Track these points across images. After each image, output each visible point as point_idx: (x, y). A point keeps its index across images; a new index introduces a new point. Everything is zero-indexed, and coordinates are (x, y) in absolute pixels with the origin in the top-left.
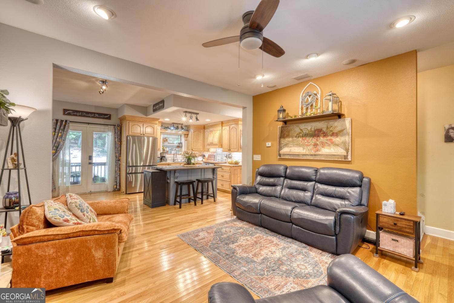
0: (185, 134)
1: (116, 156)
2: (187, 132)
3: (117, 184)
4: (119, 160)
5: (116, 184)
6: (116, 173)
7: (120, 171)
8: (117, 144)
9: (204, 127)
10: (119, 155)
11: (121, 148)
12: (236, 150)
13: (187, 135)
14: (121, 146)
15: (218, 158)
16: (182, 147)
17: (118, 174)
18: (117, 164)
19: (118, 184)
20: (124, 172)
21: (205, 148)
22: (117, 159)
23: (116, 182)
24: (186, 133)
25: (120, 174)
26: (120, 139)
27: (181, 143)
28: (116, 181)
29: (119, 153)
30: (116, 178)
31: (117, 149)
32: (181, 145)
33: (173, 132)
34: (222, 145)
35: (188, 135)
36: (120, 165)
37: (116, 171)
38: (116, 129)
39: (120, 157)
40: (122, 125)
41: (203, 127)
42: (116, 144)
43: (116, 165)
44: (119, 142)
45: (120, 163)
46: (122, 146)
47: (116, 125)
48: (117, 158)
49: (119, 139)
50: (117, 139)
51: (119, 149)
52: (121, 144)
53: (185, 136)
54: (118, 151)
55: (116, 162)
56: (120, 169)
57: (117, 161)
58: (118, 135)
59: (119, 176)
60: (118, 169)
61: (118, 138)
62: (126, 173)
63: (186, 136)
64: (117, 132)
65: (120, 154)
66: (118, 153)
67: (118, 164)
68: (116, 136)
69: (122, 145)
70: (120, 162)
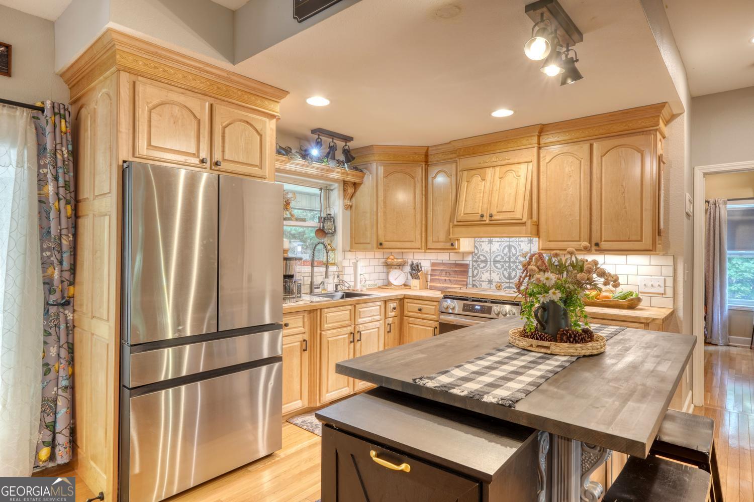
0: (345, 183)
1: (48, 283)
2: (358, 173)
3: (54, 439)
4: (66, 303)
5: (49, 439)
6: (52, 375)
7: (72, 362)
8: (53, 215)
9: (427, 155)
10: (67, 275)
11: (75, 235)
12: (637, 245)
13: (351, 188)
14: (75, 227)
15: (485, 276)
16: (334, 233)
17: (64, 383)
18: (57, 326)
19: (62, 439)
20: (102, 379)
21: (430, 238)
22: (52, 299)
23: (52, 427)
24: (349, 178)
25: (72, 377)
26: (72, 189)
27: (330, 218)
28: (49, 419)
29: (66, 265)
30: (48, 405)
31: (52, 245)
32: (328, 224)
33: (312, 171)
34: (538, 225)
35: (356, 185)
36: (71, 329)
37: (46, 365)
38: (49, 129)
39: (72, 283)
40: (84, 112)
41: (423, 158)
42: (48, 213)
43: (47, 334)
44: (68, 203)
45: (70, 317)
46: (86, 224)
47: (48, 104)
48: (51, 291)
49: (66, 187)
50: (50, 189)
51: (65, 242)
52: (76, 215)
53: (345, 190)
54: (60, 252)
55: (47, 312)
56: (71, 349)
57: (53, 310)
58: (60, 164)
59: (67, 395)
60: (64, 353)
61: (61, 182)
62: (121, 386)
63: (350, 190)
64: (49, 146)
65: (73, 269)
66: (61, 262)
67: (63, 326)
68: (49, 171)
69: (81, 221)
70: (74, 311)
